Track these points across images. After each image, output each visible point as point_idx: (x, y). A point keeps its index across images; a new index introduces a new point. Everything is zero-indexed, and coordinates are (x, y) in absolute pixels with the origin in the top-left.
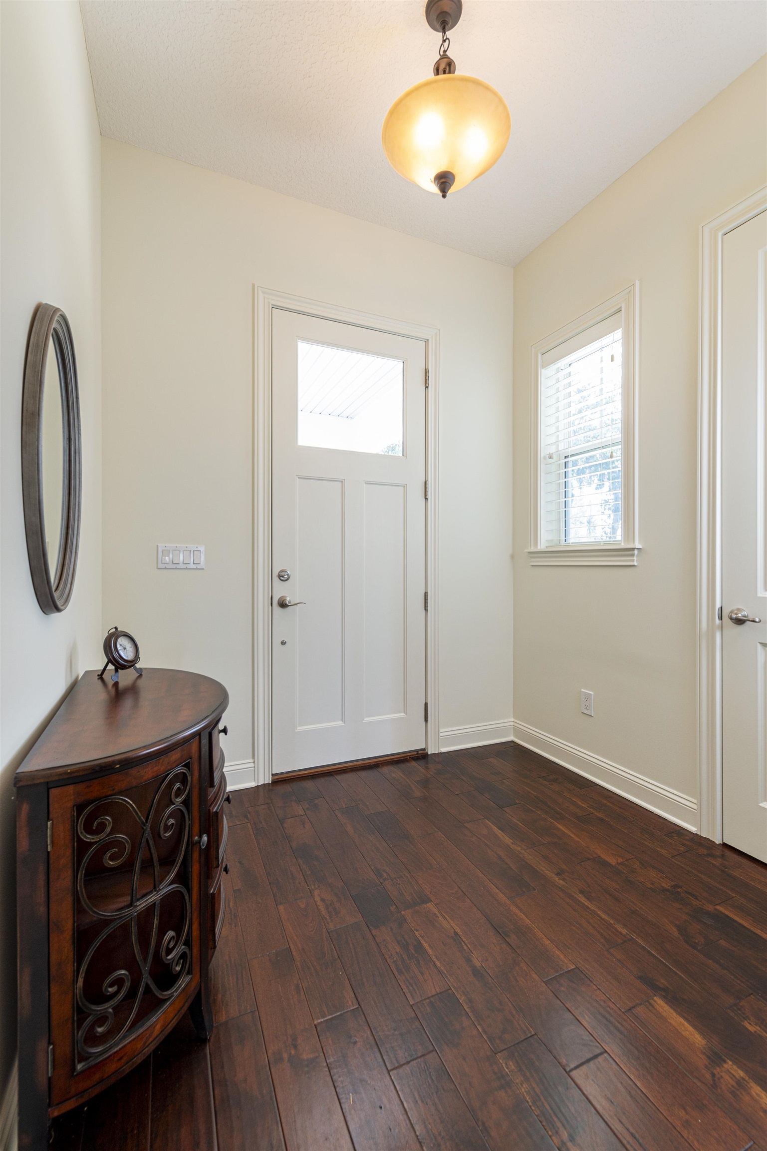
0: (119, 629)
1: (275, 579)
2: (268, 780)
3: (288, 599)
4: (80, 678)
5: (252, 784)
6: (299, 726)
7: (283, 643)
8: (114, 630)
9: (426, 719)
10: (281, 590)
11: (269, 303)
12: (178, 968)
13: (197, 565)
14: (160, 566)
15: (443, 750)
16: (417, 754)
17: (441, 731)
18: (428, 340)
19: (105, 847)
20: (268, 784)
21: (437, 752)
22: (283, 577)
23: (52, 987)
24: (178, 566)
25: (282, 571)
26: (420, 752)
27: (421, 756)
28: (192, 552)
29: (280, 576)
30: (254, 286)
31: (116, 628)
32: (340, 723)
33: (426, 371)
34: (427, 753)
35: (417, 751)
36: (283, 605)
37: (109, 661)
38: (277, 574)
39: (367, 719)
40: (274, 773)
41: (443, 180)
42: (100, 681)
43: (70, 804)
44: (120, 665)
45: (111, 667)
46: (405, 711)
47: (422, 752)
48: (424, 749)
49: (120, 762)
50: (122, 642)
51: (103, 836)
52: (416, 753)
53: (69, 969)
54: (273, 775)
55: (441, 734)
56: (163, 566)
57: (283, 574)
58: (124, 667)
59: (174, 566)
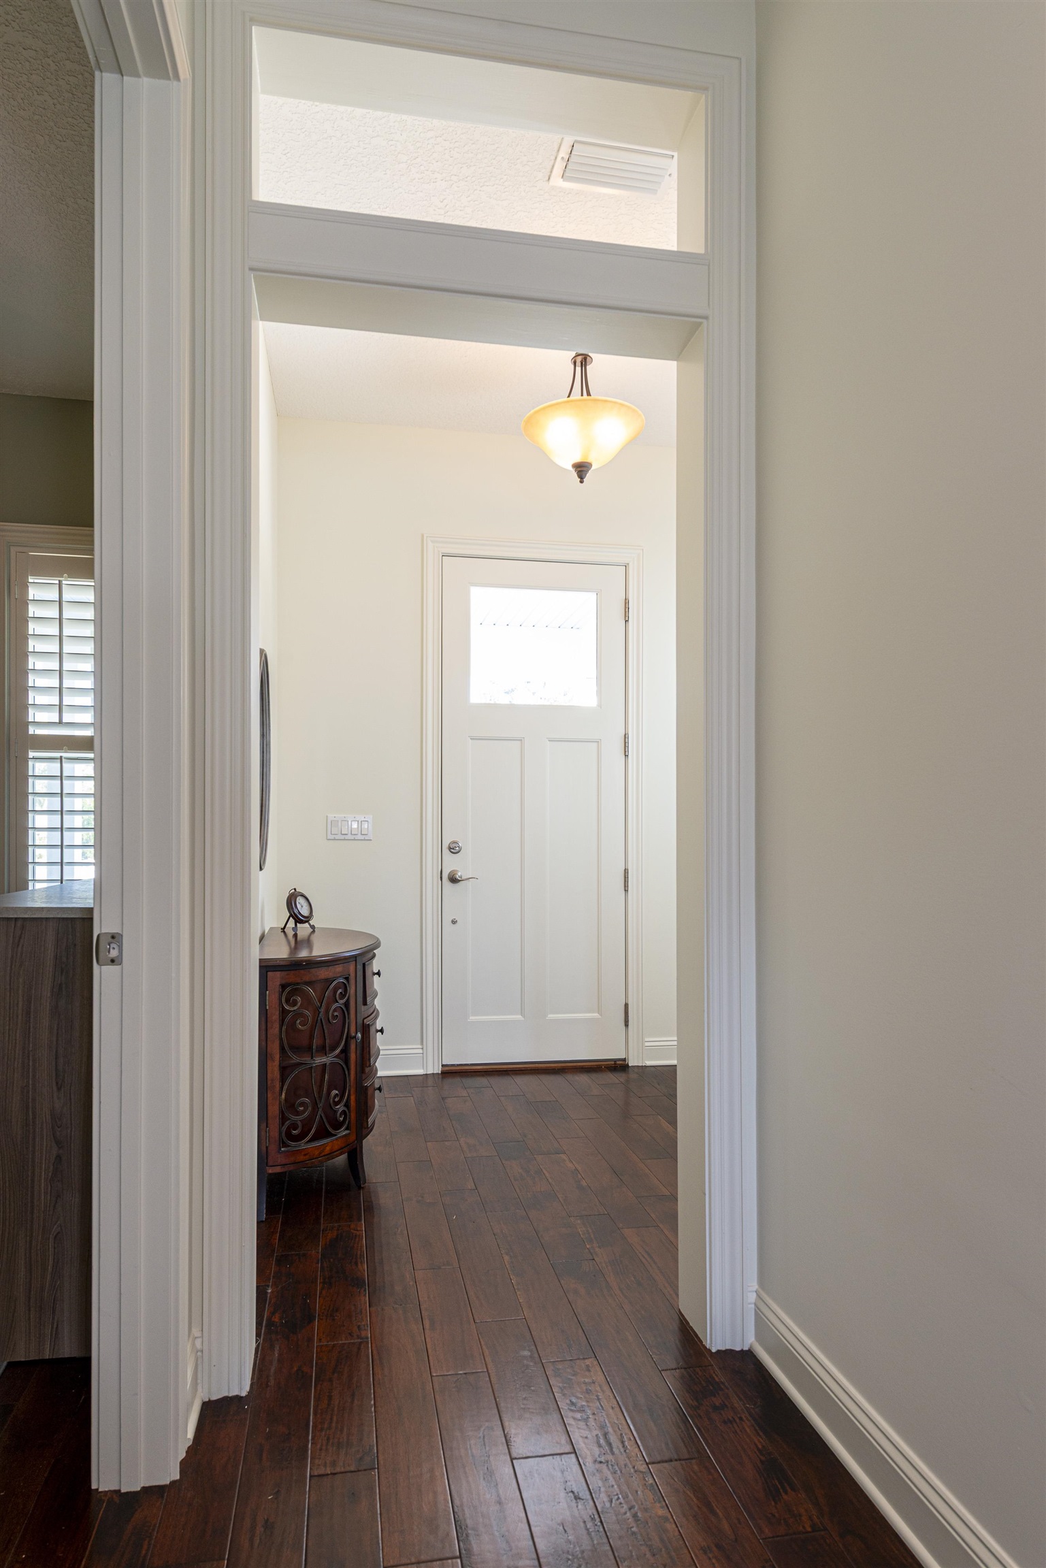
0: (297, 890)
1: (446, 851)
2: (438, 1070)
3: (459, 874)
4: (266, 932)
5: (420, 1072)
6: (472, 1016)
7: (454, 922)
8: (293, 891)
9: (627, 1025)
10: (452, 863)
11: (439, 551)
12: (341, 1119)
13: (364, 836)
14: (330, 837)
15: (649, 1063)
16: (615, 1064)
17: (646, 1040)
18: (628, 564)
19: (298, 1015)
20: (438, 1074)
21: (641, 1065)
22: (454, 849)
23: (268, 1093)
24: (346, 837)
25: (455, 842)
26: (618, 1062)
27: (619, 1067)
28: (360, 822)
29: (450, 848)
30: (423, 536)
31: (295, 889)
32: (519, 1017)
33: (627, 602)
34: (628, 1065)
35: (615, 1060)
36: (453, 880)
37: (291, 915)
38: (448, 846)
39: (551, 1016)
40: (444, 1063)
41: (579, 469)
42: (282, 933)
43: (278, 983)
44: (299, 919)
45: (292, 921)
46: (599, 1012)
47: (621, 1062)
48: (624, 1060)
49: (305, 961)
50: (300, 900)
51: (295, 1008)
52: (613, 1063)
53: (278, 1085)
54: (443, 1066)
55: (647, 1044)
56: (332, 837)
57: (454, 845)
58: (302, 922)
59: (343, 837)
